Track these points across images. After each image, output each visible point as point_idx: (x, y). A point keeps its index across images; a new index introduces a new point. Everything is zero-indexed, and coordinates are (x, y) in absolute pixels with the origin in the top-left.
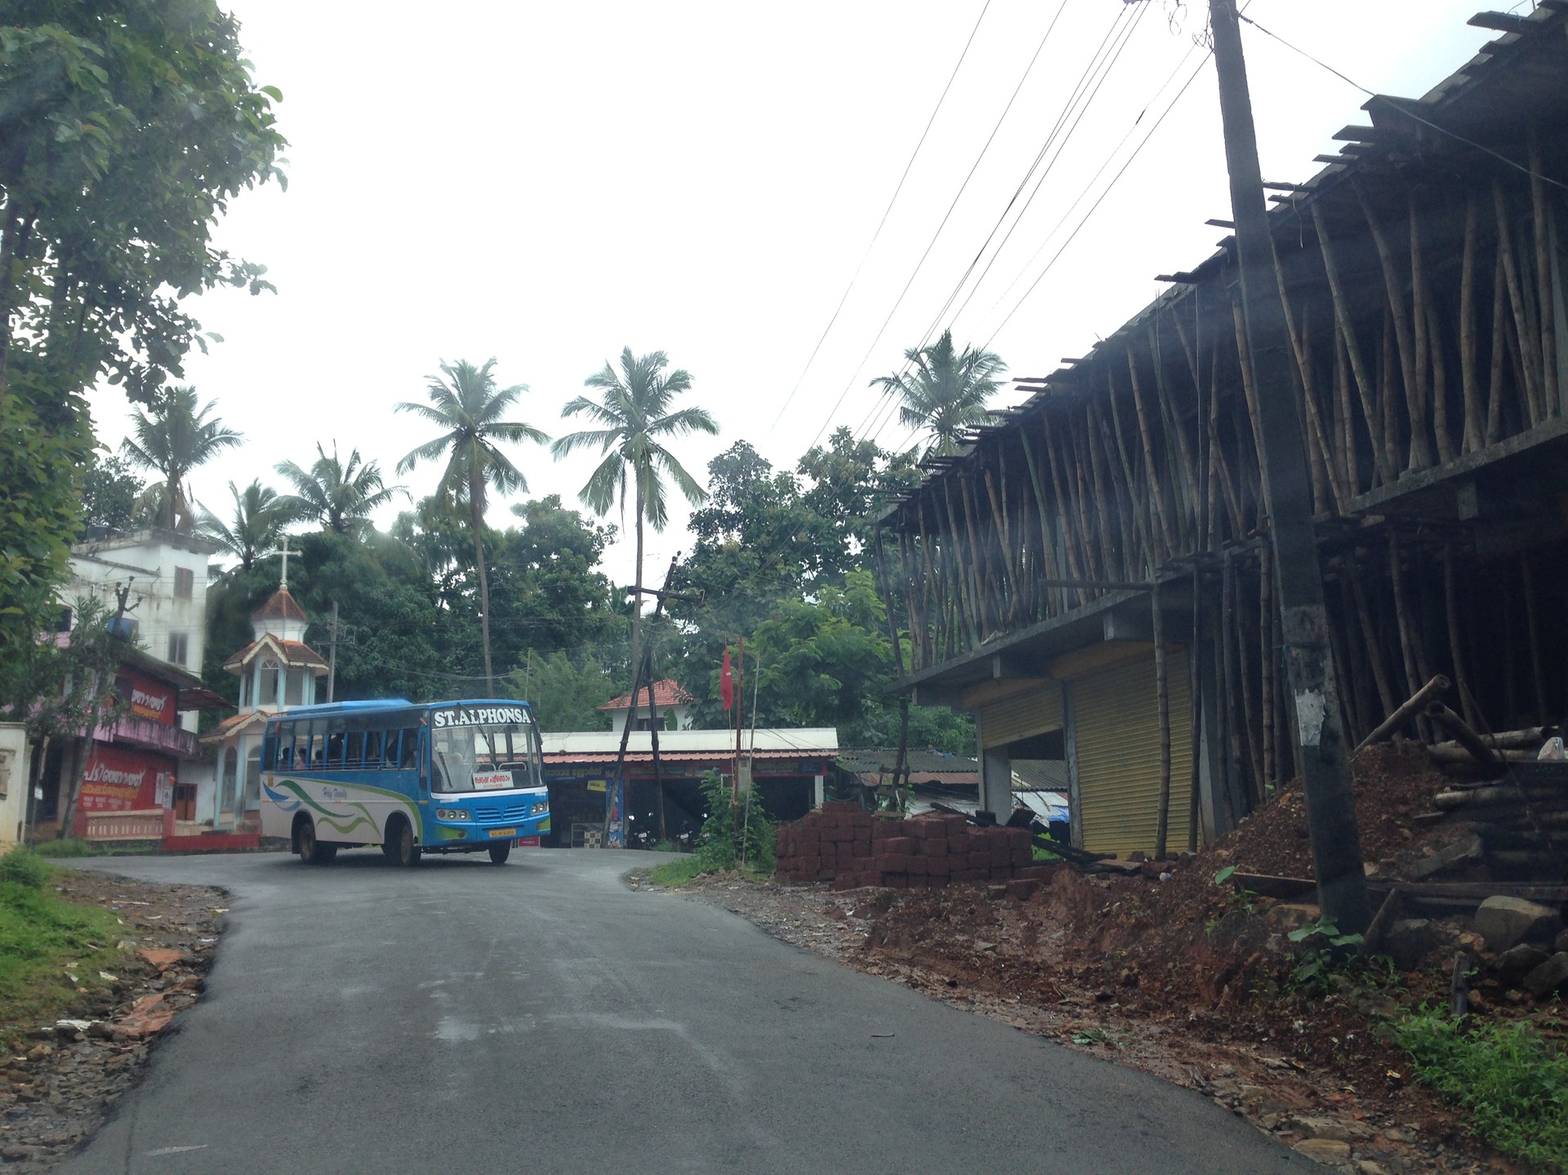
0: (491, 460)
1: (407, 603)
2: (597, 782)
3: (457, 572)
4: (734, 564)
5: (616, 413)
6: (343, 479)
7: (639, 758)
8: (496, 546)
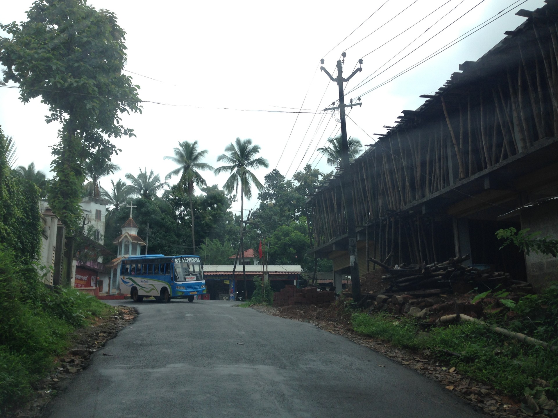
0: (195, 175)
1: (168, 222)
2: (226, 281)
3: (184, 211)
4: (272, 211)
5: (235, 160)
6: (147, 180)
7: (239, 273)
8: (196, 202)
